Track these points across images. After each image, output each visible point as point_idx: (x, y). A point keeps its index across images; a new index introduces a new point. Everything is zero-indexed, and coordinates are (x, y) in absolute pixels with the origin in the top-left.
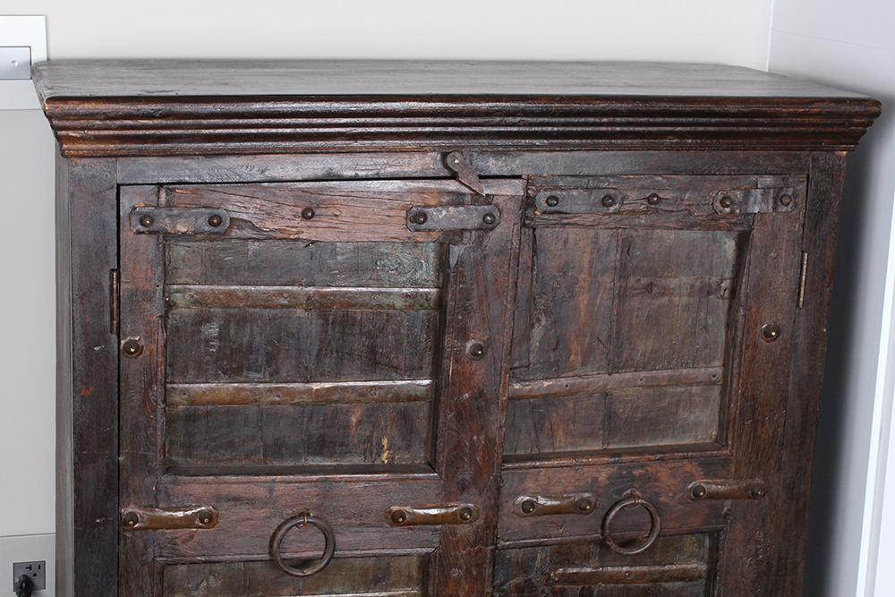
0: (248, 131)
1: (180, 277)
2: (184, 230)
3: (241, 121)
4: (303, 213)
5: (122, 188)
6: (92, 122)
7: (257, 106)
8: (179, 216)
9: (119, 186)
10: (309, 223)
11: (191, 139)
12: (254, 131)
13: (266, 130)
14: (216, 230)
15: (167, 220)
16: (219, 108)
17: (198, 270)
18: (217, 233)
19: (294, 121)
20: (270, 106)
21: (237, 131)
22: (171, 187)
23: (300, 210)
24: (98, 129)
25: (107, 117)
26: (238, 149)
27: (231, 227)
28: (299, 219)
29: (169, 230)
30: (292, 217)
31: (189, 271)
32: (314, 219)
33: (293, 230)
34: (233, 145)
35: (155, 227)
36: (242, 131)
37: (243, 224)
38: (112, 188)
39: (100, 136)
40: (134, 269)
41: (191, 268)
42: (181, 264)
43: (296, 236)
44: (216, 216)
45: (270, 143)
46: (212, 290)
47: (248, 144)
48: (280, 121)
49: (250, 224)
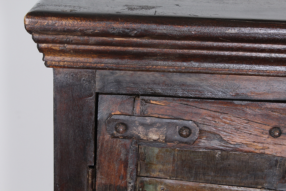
0: (222, 53)
1: (154, 171)
2: (155, 137)
3: (215, 44)
4: (270, 131)
5: (100, 96)
6: (71, 37)
7: (233, 31)
8: (152, 125)
9: (97, 94)
10: (277, 141)
11: (166, 57)
12: (227, 53)
13: (241, 53)
14: (185, 140)
15: (140, 129)
16: (194, 30)
17: (170, 167)
18: (186, 143)
19: (269, 46)
20: (247, 30)
21: (211, 52)
22: (146, 98)
23: (268, 128)
24: (77, 44)
25: (83, 33)
26: (211, 69)
27: (200, 138)
28: (267, 136)
29: (142, 136)
30: (259, 134)
31: (161, 167)
32: (281, 137)
33: (260, 145)
34: (206, 65)
35: (129, 133)
36: (216, 53)
37: (212, 136)
38: (91, 95)
39: (79, 50)
40: (109, 167)
41: (163, 165)
42: (155, 161)
43: (262, 151)
44: (186, 127)
45: (244, 66)
46: (182, 185)
47: (221, 65)
48: (256, 45)
49: (218, 137)
